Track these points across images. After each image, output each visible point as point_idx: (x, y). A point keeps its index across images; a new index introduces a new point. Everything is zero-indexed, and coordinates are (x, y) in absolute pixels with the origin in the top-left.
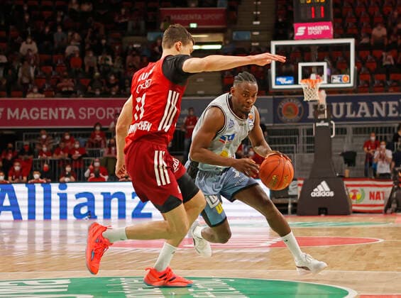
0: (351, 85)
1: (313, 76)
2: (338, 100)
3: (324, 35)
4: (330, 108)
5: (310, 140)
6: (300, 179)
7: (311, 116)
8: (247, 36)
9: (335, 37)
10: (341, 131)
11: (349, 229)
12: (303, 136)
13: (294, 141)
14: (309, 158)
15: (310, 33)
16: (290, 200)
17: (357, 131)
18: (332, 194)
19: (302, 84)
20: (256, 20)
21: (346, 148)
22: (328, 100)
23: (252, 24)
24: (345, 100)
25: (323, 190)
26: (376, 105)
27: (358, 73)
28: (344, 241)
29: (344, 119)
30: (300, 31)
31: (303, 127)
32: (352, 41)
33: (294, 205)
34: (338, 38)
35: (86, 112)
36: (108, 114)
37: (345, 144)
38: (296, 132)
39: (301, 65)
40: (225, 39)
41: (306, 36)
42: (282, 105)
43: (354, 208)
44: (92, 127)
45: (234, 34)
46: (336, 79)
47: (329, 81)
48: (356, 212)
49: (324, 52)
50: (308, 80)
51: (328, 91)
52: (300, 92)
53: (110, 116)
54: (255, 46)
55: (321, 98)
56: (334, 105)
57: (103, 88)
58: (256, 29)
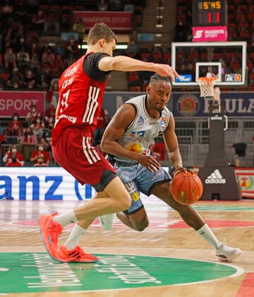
0: (243, 83)
1: (209, 75)
2: (231, 96)
3: (219, 38)
4: (223, 104)
5: (205, 132)
6: (196, 167)
7: (206, 110)
8: (150, 38)
9: (228, 40)
10: (233, 125)
11: (238, 213)
12: (198, 129)
13: (191, 133)
14: (204, 148)
15: (207, 36)
17: (247, 125)
18: (224, 181)
19: (199, 82)
20: (159, 23)
21: (238, 140)
22: (222, 96)
23: (155, 27)
24: (237, 96)
25: (216, 177)
27: (249, 73)
28: (234, 224)
29: (236, 114)
30: (198, 34)
31: (199, 121)
32: (244, 44)
34: (232, 41)
35: (6, 104)
36: (25, 105)
37: (237, 137)
38: (193, 125)
39: (198, 65)
40: (131, 40)
41: (203, 39)
42: (181, 101)
43: (244, 194)
44: (11, 117)
45: (139, 36)
46: (229, 78)
47: (223, 80)
48: (245, 198)
49: (219, 53)
50: (204, 79)
51: (222, 88)
52: (197, 89)
53: (26, 107)
54: (158, 47)
55: (216, 94)
56: (227, 101)
57: (21, 82)
58: (159, 31)
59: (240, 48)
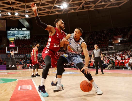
0: (17, 53)
1: (12, 51)
3: (13, 46)
4: (14, 56)
5: (12, 60)
6: (10, 65)
7: (12, 57)
8: (3, 46)
9: (15, 46)
11: (17, 71)
12: (11, 59)
13: (10, 60)
14: (12, 62)
16: (9, 68)
17: (18, 59)
18: (15, 67)
19: (11, 52)
21: (17, 61)
22: (14, 55)
24: (16, 55)
25: (13, 66)
26: (20, 55)
27: (18, 51)
28: (16, 73)
29: (16, 57)
30: (10, 46)
31: (11, 58)
32: (17, 47)
33: (10, 68)
37: (17, 60)
38: (10, 59)
39: (10, 50)
41: (11, 46)
42: (8, 55)
43: (18, 69)
46: (15, 52)
47: (14, 52)
49: (13, 48)
51: (14, 53)
52: (10, 53)
55: (13, 54)
56: (15, 55)
58: (4, 45)
59: (17, 48)
